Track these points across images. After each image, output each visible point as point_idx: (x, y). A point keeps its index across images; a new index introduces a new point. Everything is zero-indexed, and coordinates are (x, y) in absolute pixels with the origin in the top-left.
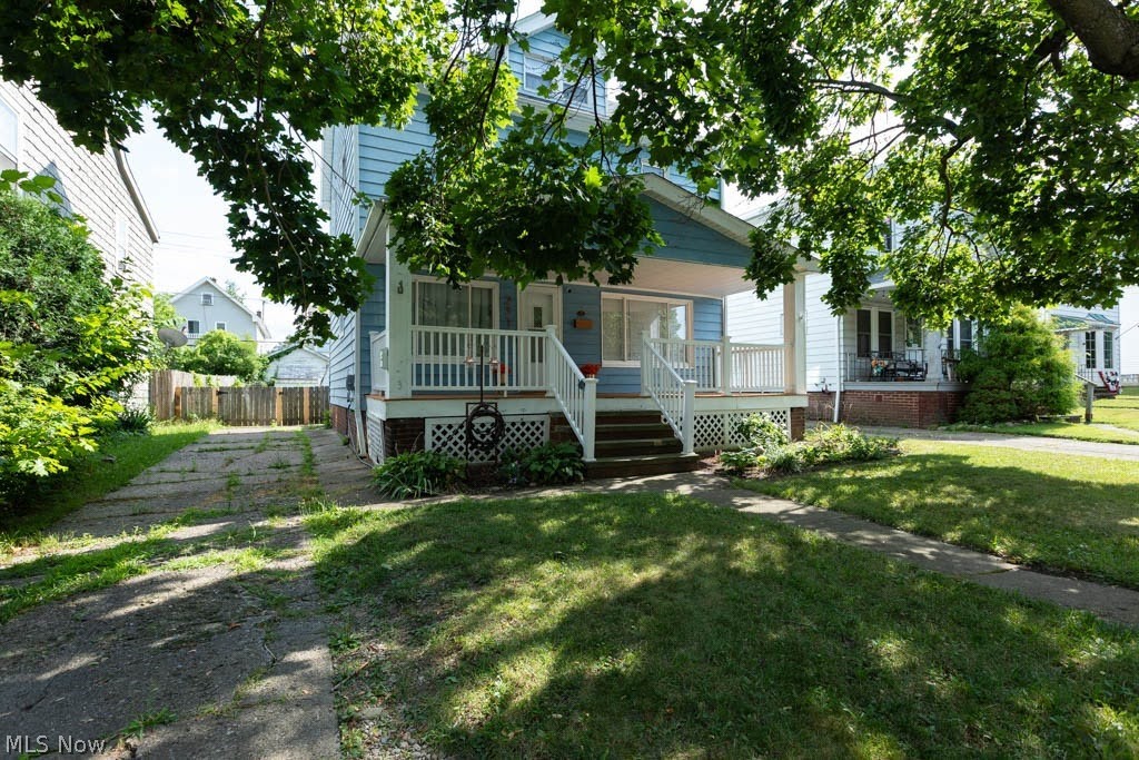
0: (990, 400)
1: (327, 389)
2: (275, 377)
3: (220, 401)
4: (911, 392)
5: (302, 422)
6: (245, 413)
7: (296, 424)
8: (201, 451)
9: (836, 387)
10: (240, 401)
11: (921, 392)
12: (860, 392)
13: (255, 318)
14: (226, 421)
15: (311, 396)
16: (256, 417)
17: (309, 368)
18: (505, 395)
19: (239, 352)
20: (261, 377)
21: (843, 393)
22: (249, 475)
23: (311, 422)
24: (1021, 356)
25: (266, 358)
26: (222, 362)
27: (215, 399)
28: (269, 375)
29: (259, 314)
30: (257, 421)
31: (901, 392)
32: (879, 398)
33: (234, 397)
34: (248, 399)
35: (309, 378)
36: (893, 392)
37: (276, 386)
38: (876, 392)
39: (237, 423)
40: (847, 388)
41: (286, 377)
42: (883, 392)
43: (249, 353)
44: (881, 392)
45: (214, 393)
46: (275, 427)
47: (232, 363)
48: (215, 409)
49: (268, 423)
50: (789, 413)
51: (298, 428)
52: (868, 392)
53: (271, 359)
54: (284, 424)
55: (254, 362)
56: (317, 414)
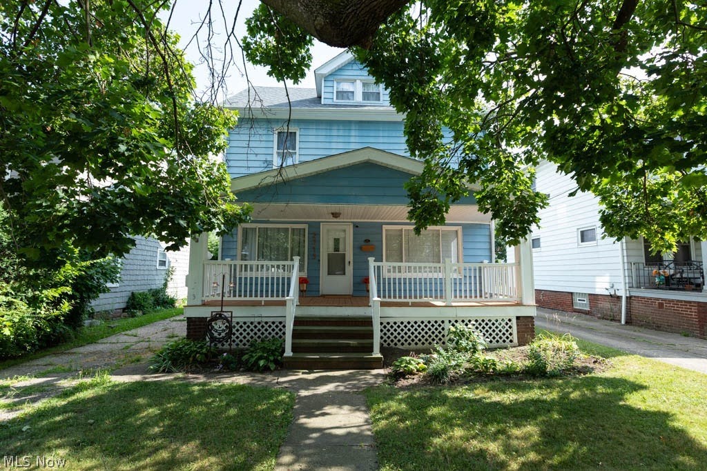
4: (690, 302)
8: (172, 321)
9: (622, 293)
11: (699, 302)
12: (644, 298)
18: (263, 304)
21: (629, 299)
31: (681, 301)
32: (661, 305)
36: (673, 301)
38: (658, 299)
40: (633, 294)
42: (665, 300)
44: (663, 300)
50: (514, 321)
52: (651, 299)
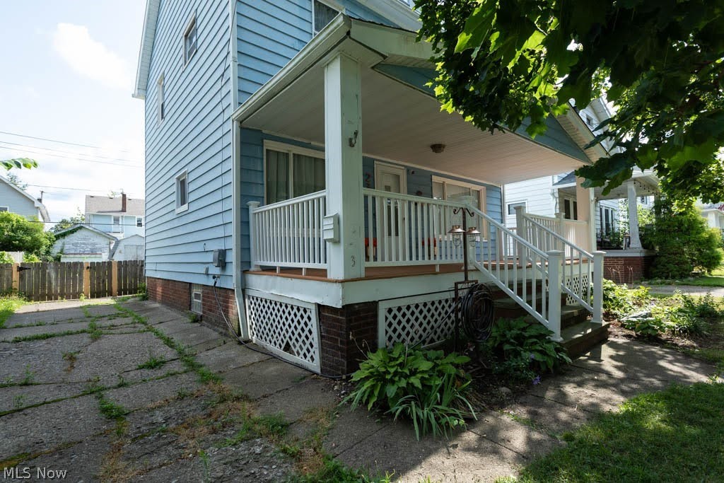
0: (677, 262)
1: (142, 264)
2: (62, 252)
3: (22, 277)
4: (617, 257)
5: (110, 294)
6: (50, 288)
7: (104, 296)
8: (17, 341)
10: (44, 275)
11: (626, 258)
13: (37, 204)
14: (29, 297)
15: (119, 270)
16: (62, 290)
17: (94, 244)
19: (27, 231)
20: (48, 253)
22: (120, 386)
23: (120, 294)
24: (691, 231)
25: (53, 236)
26: (10, 239)
27: (16, 276)
28: (55, 251)
29: (40, 200)
30: (64, 295)
31: (608, 257)
33: (37, 273)
34: (53, 275)
35: (93, 252)
37: (62, 260)
39: (41, 298)
41: (73, 252)
43: (37, 231)
45: (15, 270)
46: (84, 302)
47: (20, 241)
48: (16, 285)
49: (76, 296)
51: (107, 301)
53: (58, 237)
54: (92, 297)
55: (42, 240)
56: (125, 285)
